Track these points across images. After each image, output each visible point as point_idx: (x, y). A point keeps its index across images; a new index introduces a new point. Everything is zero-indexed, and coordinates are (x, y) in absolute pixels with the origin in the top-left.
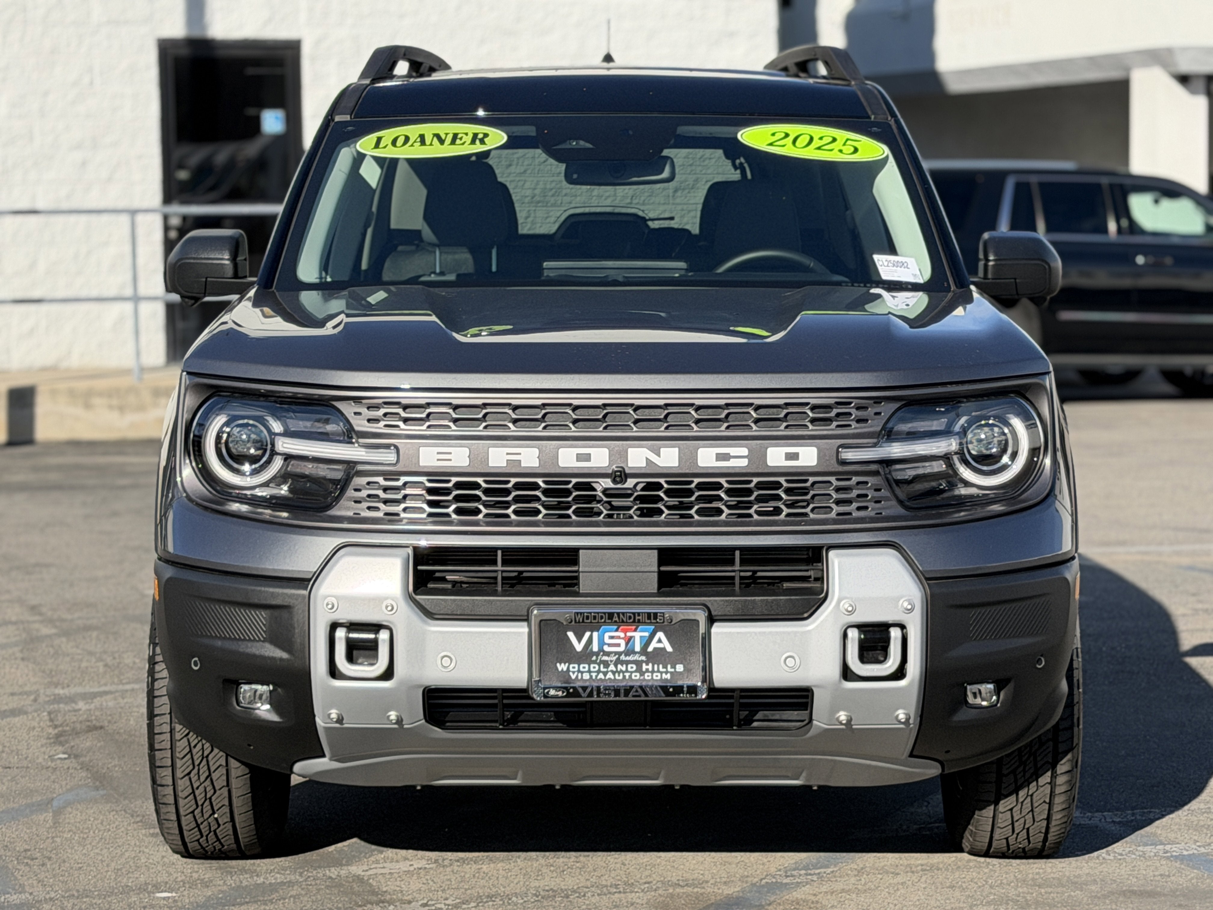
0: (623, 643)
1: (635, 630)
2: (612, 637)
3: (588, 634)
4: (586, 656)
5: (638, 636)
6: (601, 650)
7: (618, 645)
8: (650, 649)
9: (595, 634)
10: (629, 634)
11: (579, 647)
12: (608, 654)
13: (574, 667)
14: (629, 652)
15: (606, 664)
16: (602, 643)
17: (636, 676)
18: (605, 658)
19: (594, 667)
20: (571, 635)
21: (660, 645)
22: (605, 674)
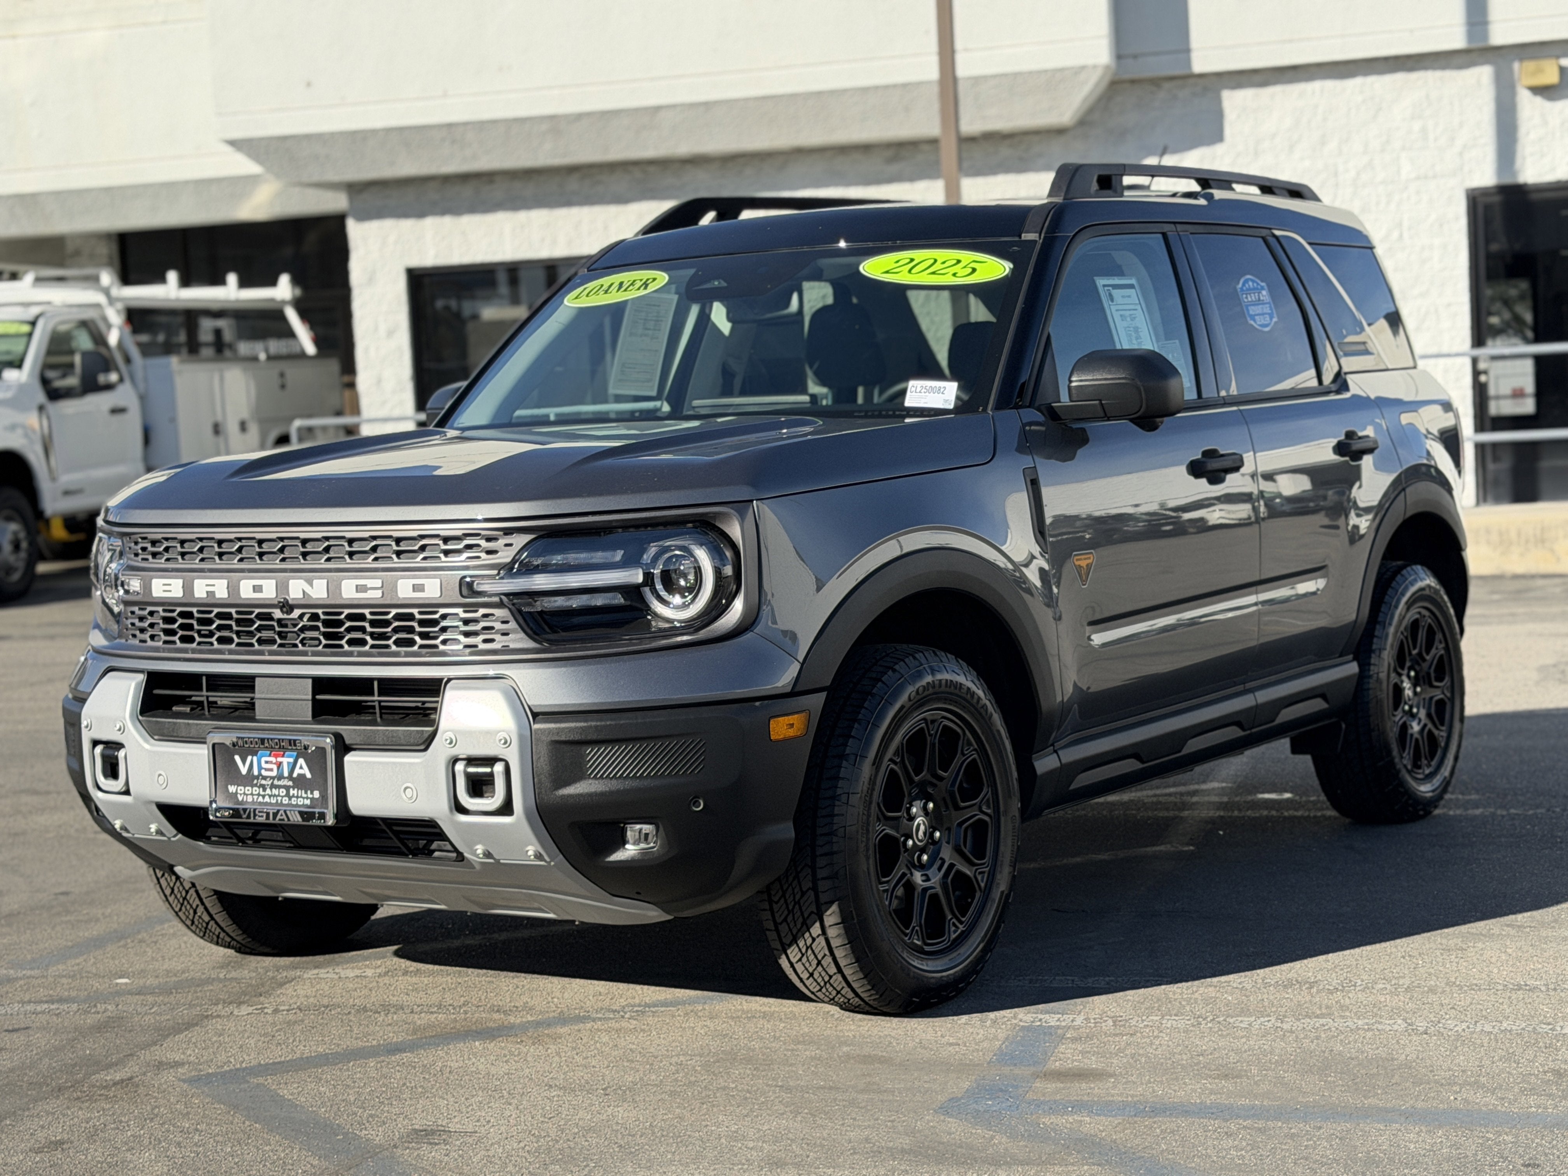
0: (275, 767)
1: (283, 756)
2: (267, 762)
4: (249, 780)
5: (286, 761)
6: (260, 774)
7: (271, 770)
8: (295, 775)
9: (255, 758)
10: (280, 759)
11: (244, 770)
12: (265, 778)
13: (241, 790)
14: (280, 777)
15: (264, 787)
16: (260, 768)
18: (263, 782)
19: (256, 790)
20: (237, 758)
21: (301, 772)
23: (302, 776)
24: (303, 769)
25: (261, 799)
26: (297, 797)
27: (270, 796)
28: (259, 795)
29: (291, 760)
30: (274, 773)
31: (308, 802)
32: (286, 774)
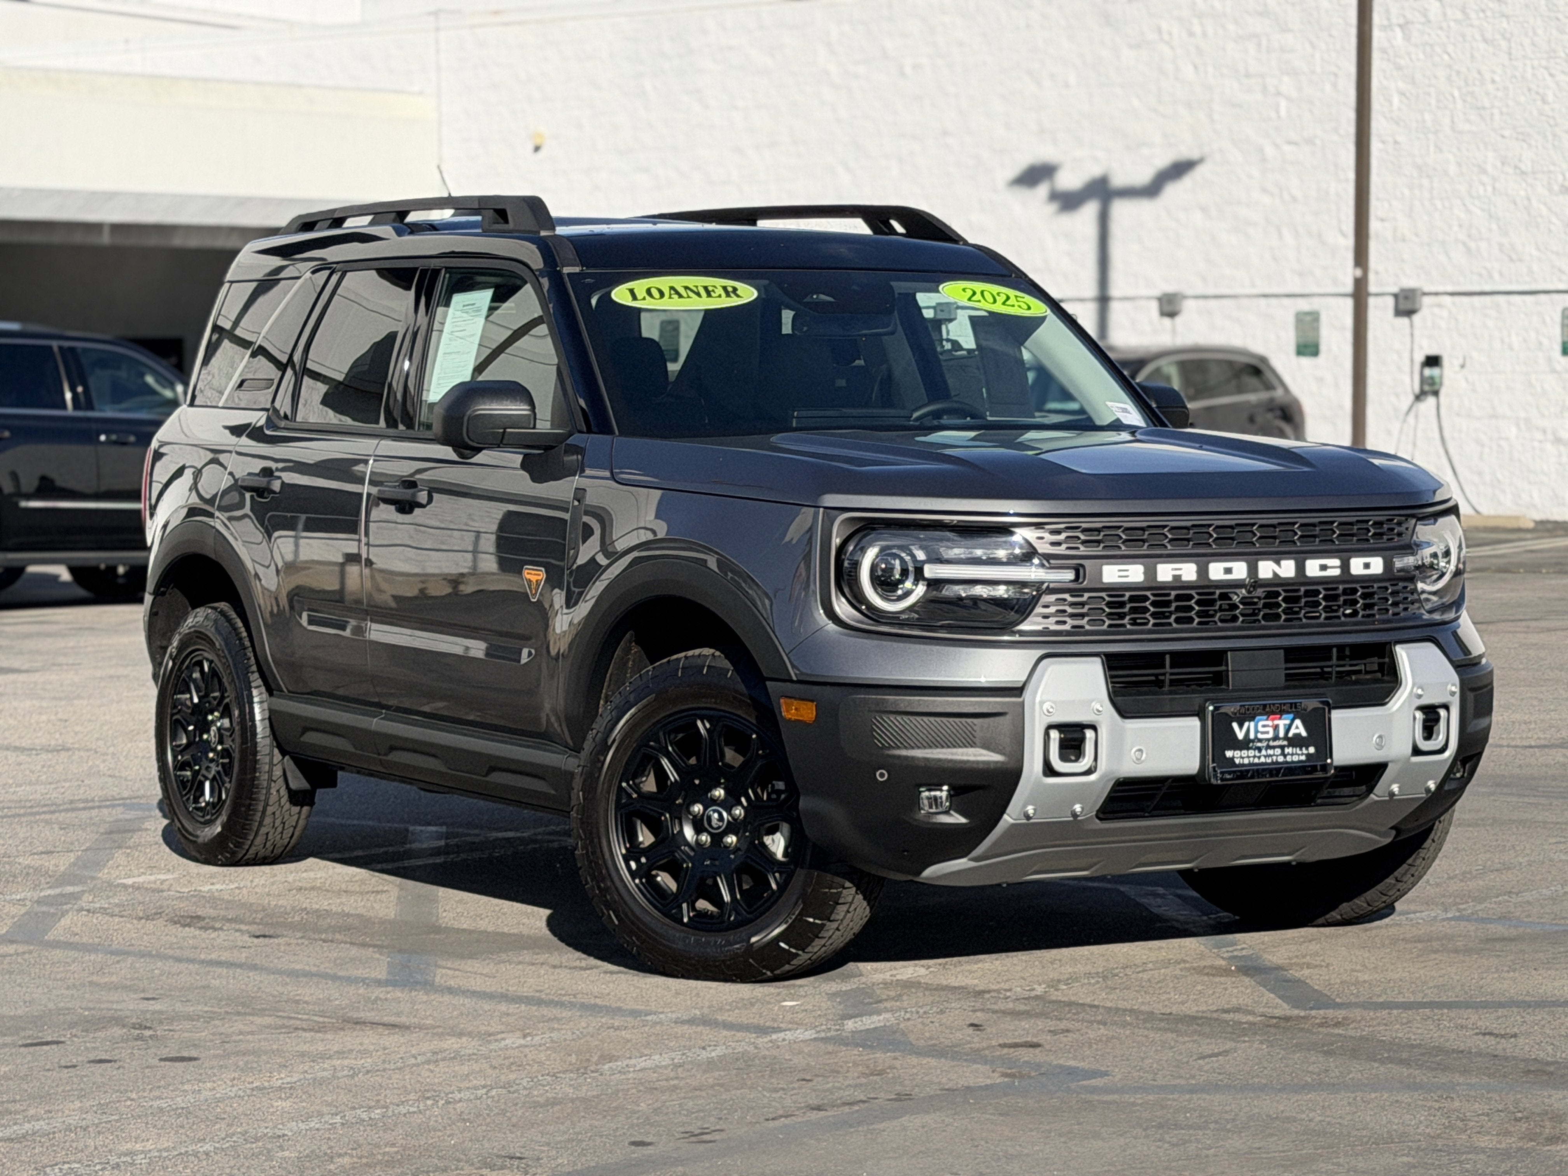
0: (1271, 730)
1: (1280, 719)
2: (1264, 726)
3: (1246, 724)
4: (1245, 744)
5: (1282, 723)
6: (1256, 737)
7: (1267, 733)
8: (1290, 735)
9: (1252, 724)
10: (1276, 722)
11: (1240, 735)
12: (1260, 740)
13: (1237, 753)
14: (1276, 738)
15: (1259, 749)
16: (1257, 732)
17: (1281, 759)
18: (1259, 744)
19: (1251, 753)
20: (1235, 725)
21: (1297, 731)
22: (1259, 757)
23: (1297, 736)
24: (1299, 728)
25: (1256, 761)
26: (1292, 754)
27: (1265, 757)
28: (1254, 757)
29: (1288, 722)
30: (1270, 735)
31: (1303, 758)
32: (1281, 734)
